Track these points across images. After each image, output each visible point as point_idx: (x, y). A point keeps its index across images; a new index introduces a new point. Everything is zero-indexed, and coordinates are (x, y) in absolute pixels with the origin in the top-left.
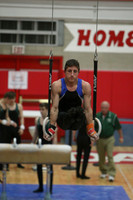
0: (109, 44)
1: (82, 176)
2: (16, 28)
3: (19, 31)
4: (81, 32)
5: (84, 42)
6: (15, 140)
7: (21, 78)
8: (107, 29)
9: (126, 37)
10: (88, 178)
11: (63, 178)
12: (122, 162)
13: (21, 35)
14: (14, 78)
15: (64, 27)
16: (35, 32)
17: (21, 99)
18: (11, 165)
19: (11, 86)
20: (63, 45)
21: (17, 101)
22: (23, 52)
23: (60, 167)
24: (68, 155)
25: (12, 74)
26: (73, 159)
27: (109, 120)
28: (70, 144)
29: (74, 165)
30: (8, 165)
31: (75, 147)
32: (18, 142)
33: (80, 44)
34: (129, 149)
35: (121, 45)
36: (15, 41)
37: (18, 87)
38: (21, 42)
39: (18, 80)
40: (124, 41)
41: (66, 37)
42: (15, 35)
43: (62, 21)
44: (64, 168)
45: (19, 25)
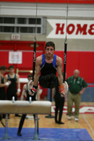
0: (77, 33)
1: (59, 122)
2: (14, 23)
3: (16, 25)
4: (58, 25)
5: (60, 32)
6: (14, 98)
7: (18, 56)
8: (75, 23)
9: (88, 28)
10: (63, 123)
11: (46, 123)
12: (86, 113)
13: (18, 28)
14: (13, 56)
15: (47, 22)
16: (27, 25)
17: (18, 71)
18: (11, 115)
19: (10, 62)
20: (46, 34)
21: (15, 72)
22: (19, 39)
23: (44, 116)
24: (50, 108)
25: (11, 53)
26: (53, 111)
27: (78, 82)
28: (51, 101)
29: (54, 115)
30: (9, 115)
31: (54, 103)
32: (16, 100)
33: (57, 33)
34: (91, 104)
35: (85, 33)
36: (13, 31)
37: (15, 62)
38: (18, 32)
39: (16, 57)
40: (87, 31)
41: (48, 28)
42: (13, 27)
43: (45, 18)
44: (46, 117)
45: (16, 21)
